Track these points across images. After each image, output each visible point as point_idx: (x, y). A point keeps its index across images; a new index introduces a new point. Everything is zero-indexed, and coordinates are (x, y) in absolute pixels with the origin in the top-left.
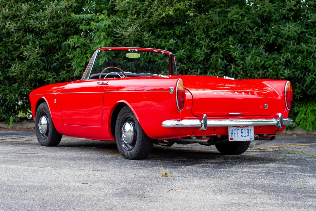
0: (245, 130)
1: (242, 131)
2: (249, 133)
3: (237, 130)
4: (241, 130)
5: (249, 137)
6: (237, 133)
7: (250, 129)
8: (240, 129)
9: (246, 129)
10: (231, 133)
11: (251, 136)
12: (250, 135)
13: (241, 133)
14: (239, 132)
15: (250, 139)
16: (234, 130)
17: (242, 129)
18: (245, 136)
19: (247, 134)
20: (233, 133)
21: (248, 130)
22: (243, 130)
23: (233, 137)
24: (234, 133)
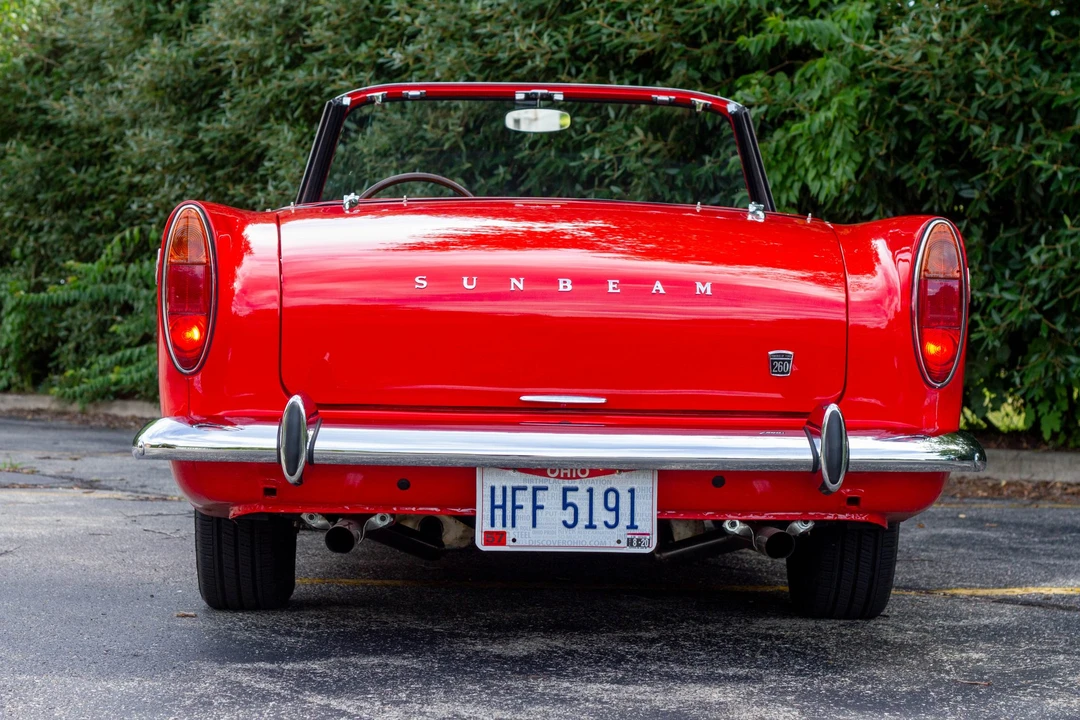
0: (590, 491)
1: (571, 497)
2: (616, 509)
3: (535, 490)
4: (565, 490)
5: (621, 531)
6: (536, 507)
7: (630, 486)
8: (555, 487)
9: (600, 485)
10: (493, 507)
11: (632, 526)
12: (625, 521)
13: (565, 506)
14: (551, 499)
15: (624, 543)
16: (514, 490)
17: (568, 484)
18: (591, 526)
19: (602, 516)
20: (503, 507)
21: (612, 497)
22: (576, 489)
23: (508, 529)
24: (515, 507)
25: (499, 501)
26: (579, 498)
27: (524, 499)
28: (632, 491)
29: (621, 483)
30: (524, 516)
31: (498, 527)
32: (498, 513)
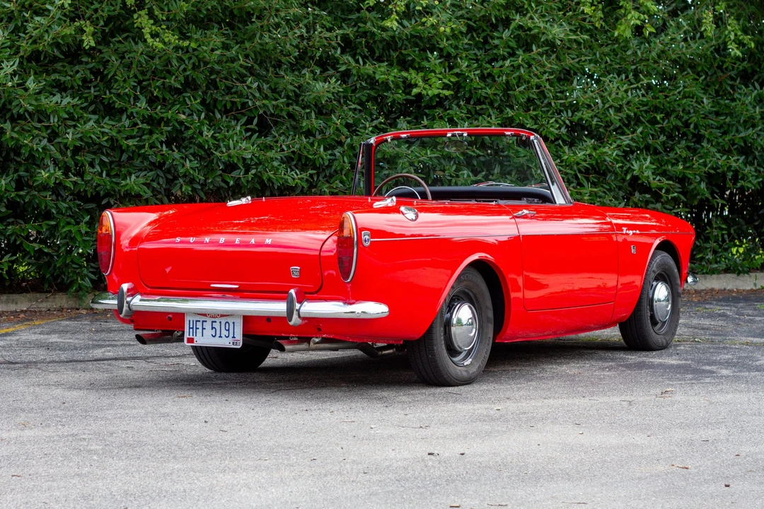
0: (220, 322)
1: (214, 325)
2: (228, 330)
3: (203, 321)
4: (213, 322)
5: (230, 339)
6: (203, 329)
7: (233, 321)
8: (209, 320)
9: (223, 320)
10: (190, 328)
11: (234, 337)
12: (231, 335)
13: (213, 328)
14: (208, 325)
15: (231, 344)
16: (196, 321)
17: (213, 320)
18: (220, 337)
19: (224, 333)
20: (193, 328)
21: (227, 324)
22: (215, 322)
23: (194, 337)
24: (197, 328)
25: (191, 326)
26: (217, 325)
27: (199, 325)
28: (234, 323)
29: (230, 320)
30: (199, 331)
31: (191, 336)
32: (191, 330)
